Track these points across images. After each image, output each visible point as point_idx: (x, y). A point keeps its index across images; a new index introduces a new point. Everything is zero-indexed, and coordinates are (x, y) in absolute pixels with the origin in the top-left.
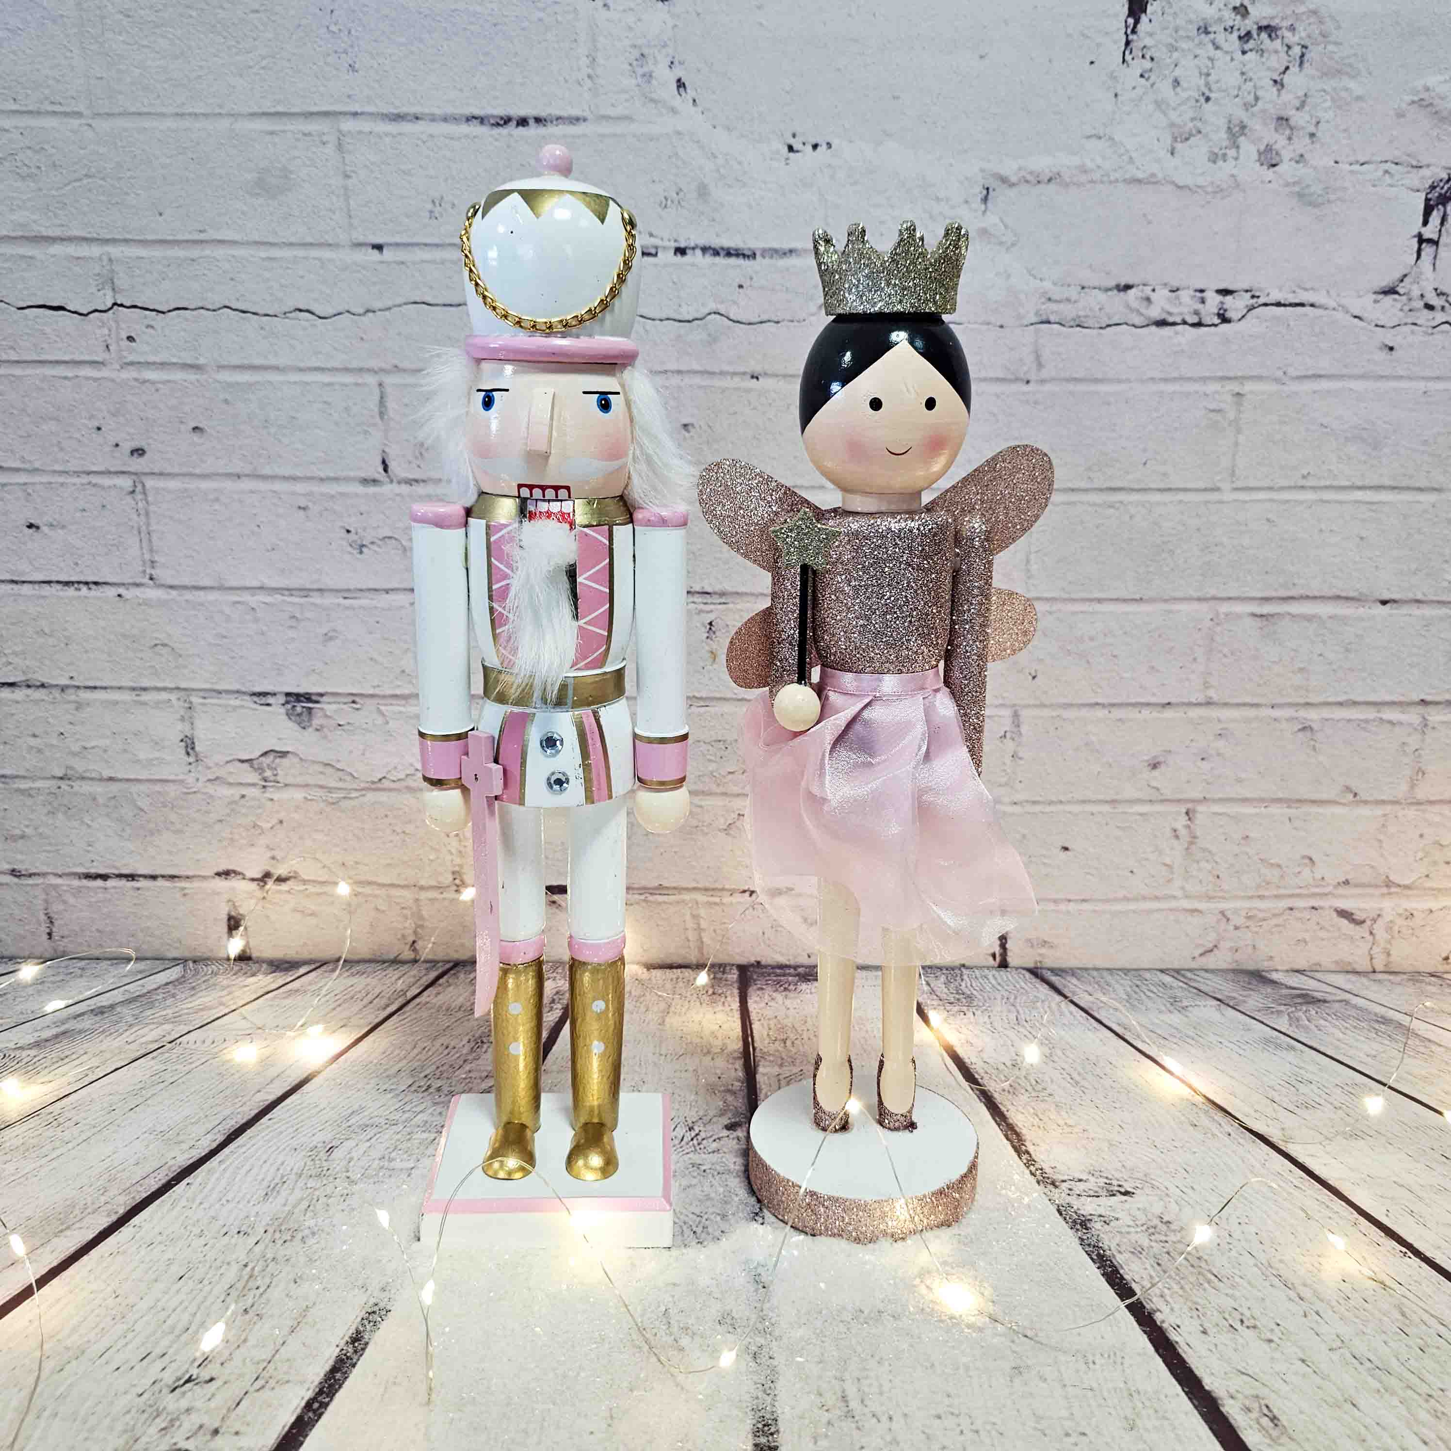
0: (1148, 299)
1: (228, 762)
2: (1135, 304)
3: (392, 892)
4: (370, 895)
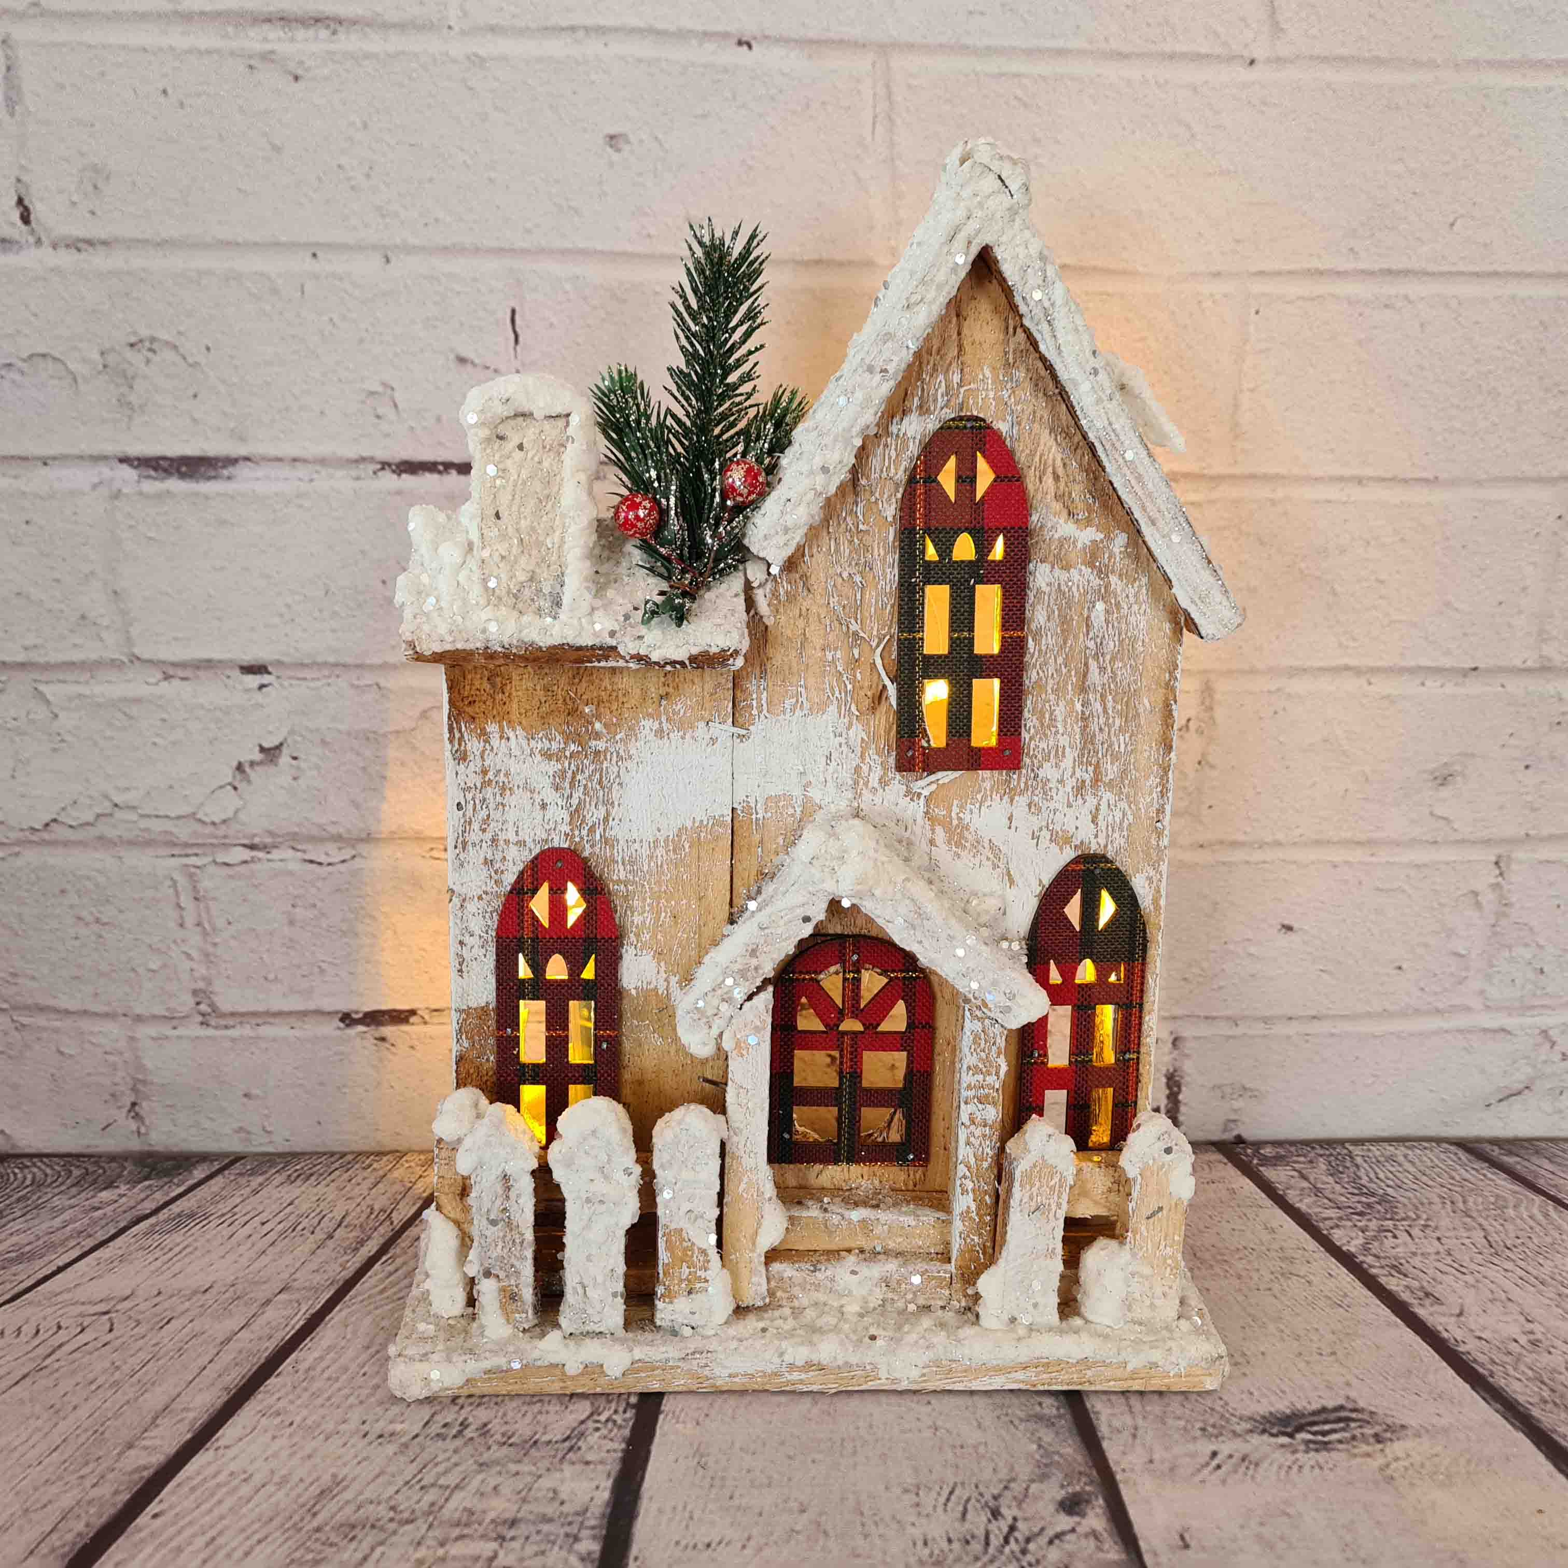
3: (85, 1024)
4: (45, 1029)
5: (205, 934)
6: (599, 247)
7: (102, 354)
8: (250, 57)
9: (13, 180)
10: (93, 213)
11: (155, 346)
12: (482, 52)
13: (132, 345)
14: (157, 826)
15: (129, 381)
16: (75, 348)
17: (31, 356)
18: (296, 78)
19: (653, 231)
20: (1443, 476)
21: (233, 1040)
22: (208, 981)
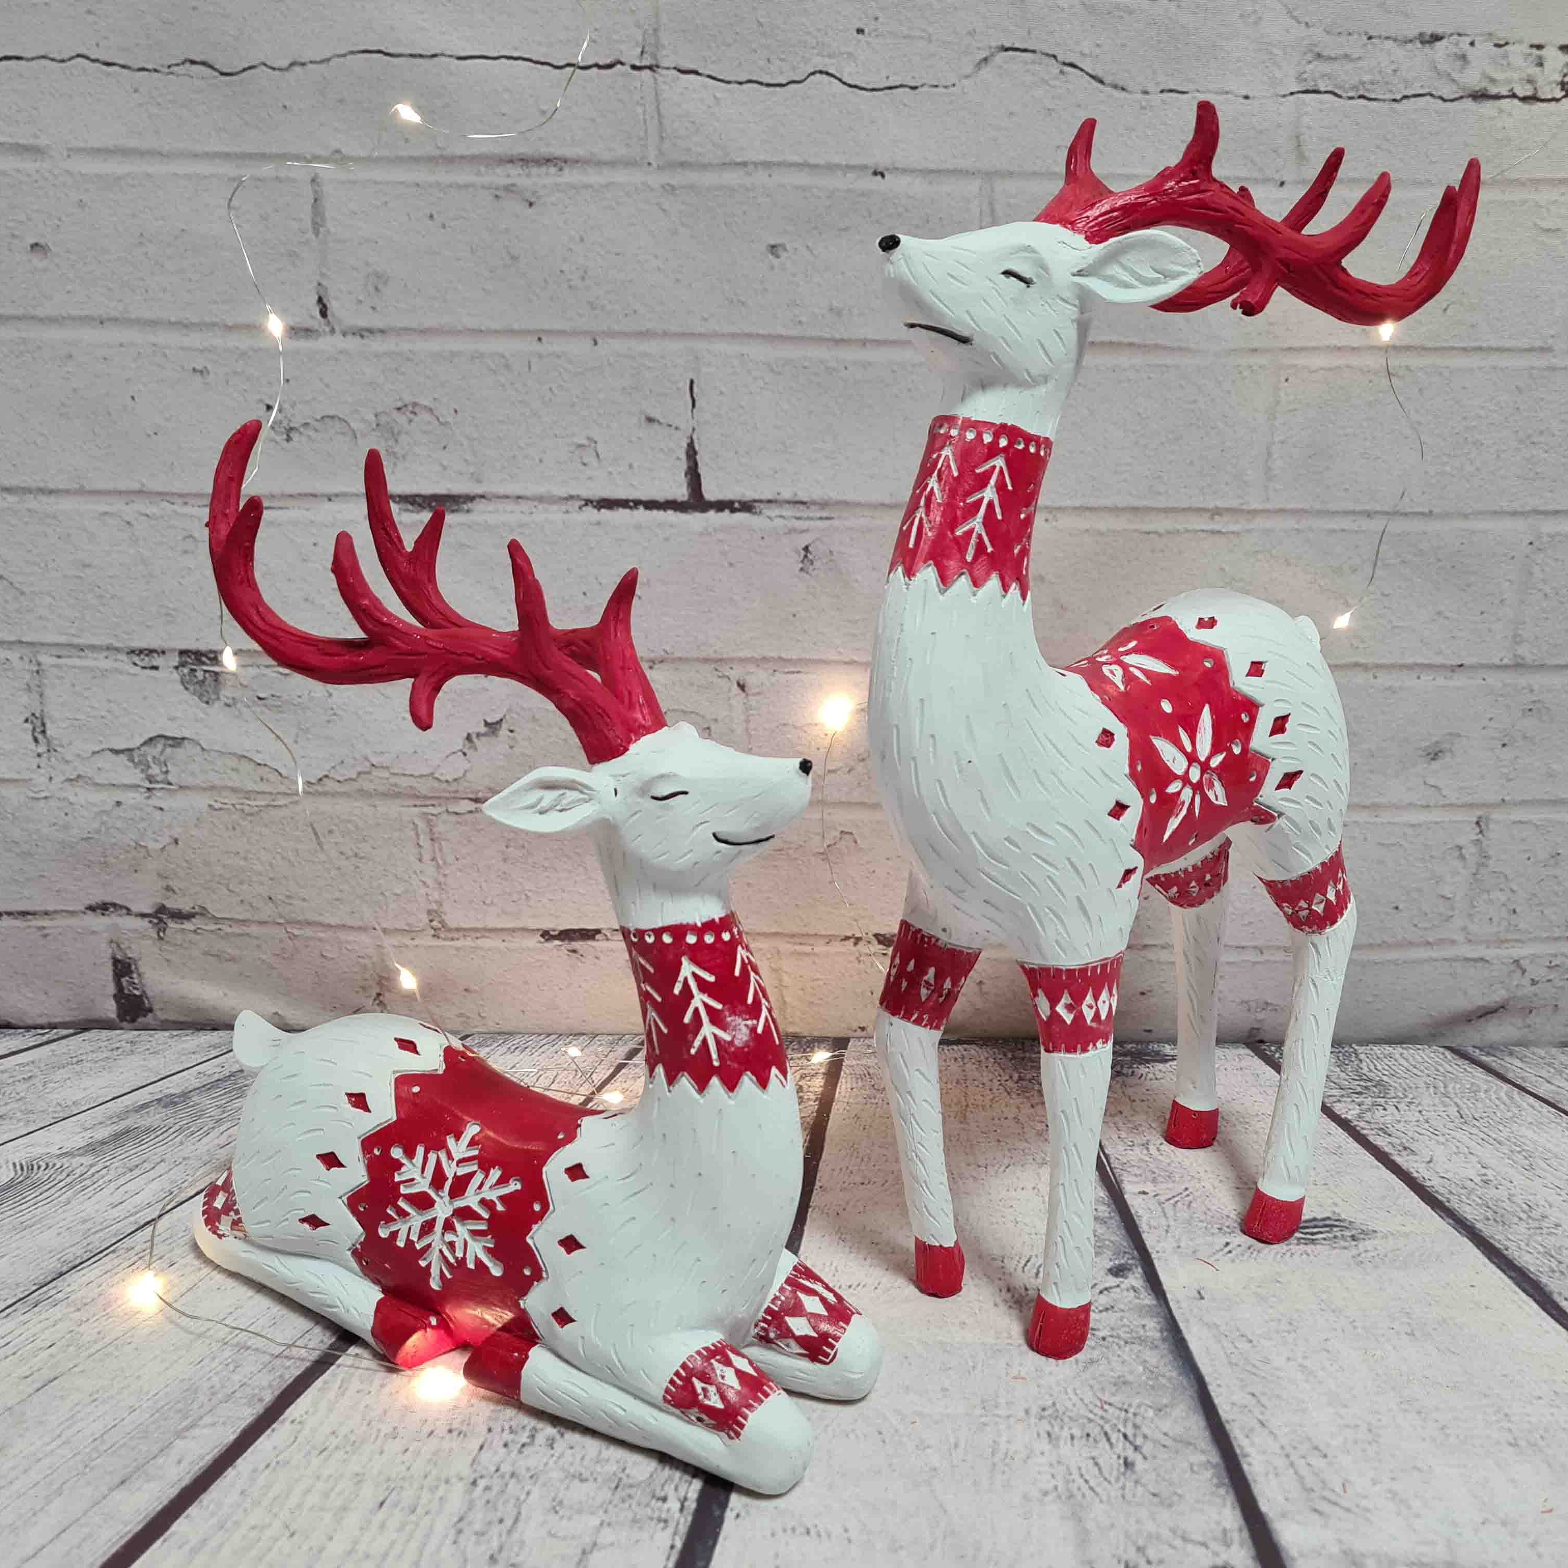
0: (1464, 57)
1: (94, 753)
2: (1443, 66)
3: (343, 935)
4: (311, 938)
5: (438, 867)
6: (761, 332)
7: (376, 416)
8: (497, 189)
9: (315, 284)
10: (374, 308)
11: (417, 410)
12: (673, 182)
13: (399, 409)
14: (404, 782)
15: (395, 436)
16: (356, 411)
17: (323, 418)
18: (531, 204)
19: (804, 319)
20: (1435, 510)
21: (457, 949)
22: (439, 903)
